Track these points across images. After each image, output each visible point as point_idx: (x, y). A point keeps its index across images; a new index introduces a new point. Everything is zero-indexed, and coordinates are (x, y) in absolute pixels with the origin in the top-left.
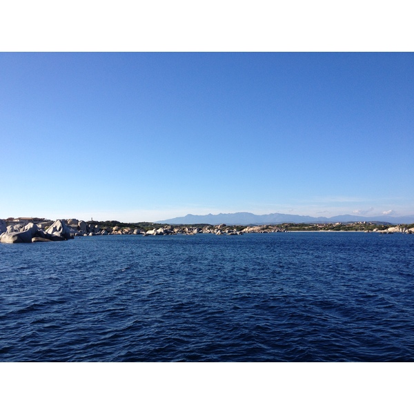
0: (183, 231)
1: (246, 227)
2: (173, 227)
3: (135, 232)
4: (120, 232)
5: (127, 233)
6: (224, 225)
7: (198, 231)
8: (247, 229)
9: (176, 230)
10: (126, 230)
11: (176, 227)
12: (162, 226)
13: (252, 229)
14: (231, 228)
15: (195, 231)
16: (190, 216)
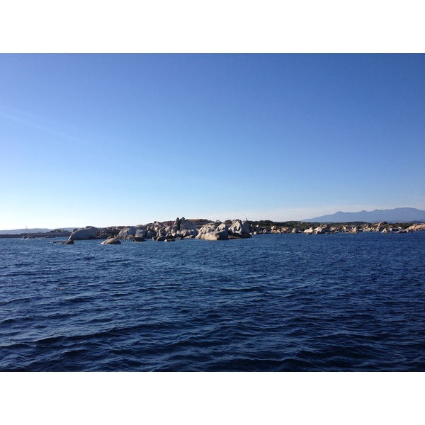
0: (341, 230)
1: (412, 224)
2: (329, 225)
3: (293, 231)
4: (278, 231)
5: (285, 232)
6: (385, 223)
7: (357, 230)
8: (413, 227)
9: (333, 229)
10: (284, 230)
11: (333, 225)
12: (318, 225)
13: (419, 226)
14: (395, 226)
15: (354, 230)
16: (340, 213)
